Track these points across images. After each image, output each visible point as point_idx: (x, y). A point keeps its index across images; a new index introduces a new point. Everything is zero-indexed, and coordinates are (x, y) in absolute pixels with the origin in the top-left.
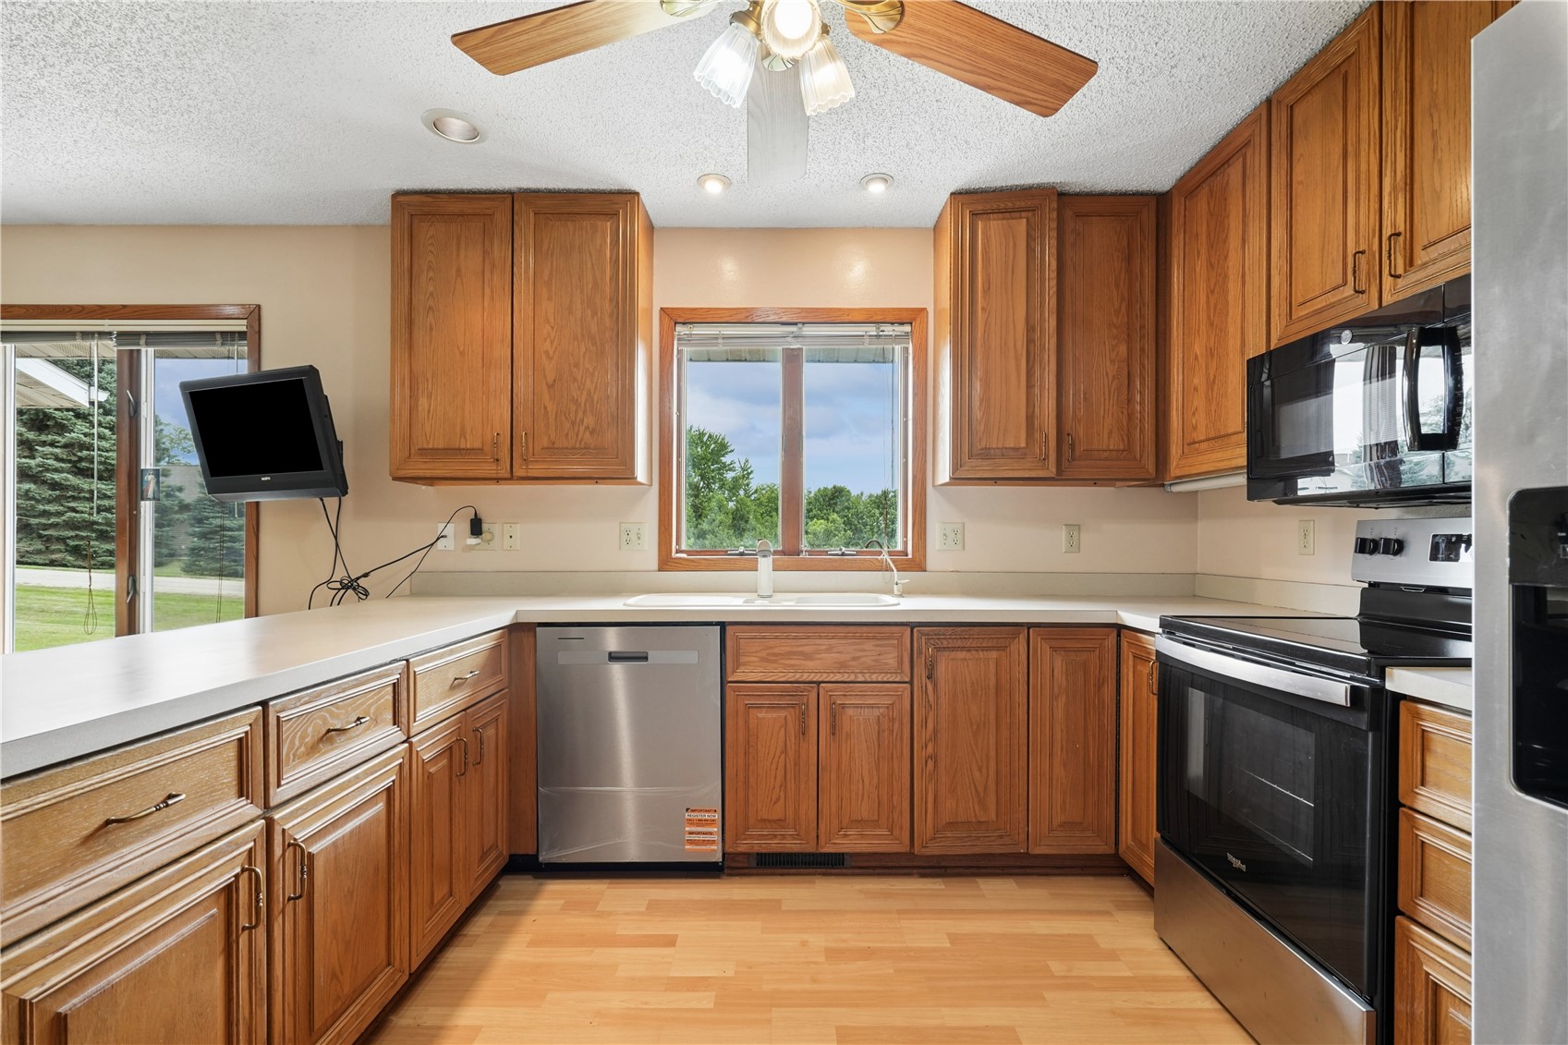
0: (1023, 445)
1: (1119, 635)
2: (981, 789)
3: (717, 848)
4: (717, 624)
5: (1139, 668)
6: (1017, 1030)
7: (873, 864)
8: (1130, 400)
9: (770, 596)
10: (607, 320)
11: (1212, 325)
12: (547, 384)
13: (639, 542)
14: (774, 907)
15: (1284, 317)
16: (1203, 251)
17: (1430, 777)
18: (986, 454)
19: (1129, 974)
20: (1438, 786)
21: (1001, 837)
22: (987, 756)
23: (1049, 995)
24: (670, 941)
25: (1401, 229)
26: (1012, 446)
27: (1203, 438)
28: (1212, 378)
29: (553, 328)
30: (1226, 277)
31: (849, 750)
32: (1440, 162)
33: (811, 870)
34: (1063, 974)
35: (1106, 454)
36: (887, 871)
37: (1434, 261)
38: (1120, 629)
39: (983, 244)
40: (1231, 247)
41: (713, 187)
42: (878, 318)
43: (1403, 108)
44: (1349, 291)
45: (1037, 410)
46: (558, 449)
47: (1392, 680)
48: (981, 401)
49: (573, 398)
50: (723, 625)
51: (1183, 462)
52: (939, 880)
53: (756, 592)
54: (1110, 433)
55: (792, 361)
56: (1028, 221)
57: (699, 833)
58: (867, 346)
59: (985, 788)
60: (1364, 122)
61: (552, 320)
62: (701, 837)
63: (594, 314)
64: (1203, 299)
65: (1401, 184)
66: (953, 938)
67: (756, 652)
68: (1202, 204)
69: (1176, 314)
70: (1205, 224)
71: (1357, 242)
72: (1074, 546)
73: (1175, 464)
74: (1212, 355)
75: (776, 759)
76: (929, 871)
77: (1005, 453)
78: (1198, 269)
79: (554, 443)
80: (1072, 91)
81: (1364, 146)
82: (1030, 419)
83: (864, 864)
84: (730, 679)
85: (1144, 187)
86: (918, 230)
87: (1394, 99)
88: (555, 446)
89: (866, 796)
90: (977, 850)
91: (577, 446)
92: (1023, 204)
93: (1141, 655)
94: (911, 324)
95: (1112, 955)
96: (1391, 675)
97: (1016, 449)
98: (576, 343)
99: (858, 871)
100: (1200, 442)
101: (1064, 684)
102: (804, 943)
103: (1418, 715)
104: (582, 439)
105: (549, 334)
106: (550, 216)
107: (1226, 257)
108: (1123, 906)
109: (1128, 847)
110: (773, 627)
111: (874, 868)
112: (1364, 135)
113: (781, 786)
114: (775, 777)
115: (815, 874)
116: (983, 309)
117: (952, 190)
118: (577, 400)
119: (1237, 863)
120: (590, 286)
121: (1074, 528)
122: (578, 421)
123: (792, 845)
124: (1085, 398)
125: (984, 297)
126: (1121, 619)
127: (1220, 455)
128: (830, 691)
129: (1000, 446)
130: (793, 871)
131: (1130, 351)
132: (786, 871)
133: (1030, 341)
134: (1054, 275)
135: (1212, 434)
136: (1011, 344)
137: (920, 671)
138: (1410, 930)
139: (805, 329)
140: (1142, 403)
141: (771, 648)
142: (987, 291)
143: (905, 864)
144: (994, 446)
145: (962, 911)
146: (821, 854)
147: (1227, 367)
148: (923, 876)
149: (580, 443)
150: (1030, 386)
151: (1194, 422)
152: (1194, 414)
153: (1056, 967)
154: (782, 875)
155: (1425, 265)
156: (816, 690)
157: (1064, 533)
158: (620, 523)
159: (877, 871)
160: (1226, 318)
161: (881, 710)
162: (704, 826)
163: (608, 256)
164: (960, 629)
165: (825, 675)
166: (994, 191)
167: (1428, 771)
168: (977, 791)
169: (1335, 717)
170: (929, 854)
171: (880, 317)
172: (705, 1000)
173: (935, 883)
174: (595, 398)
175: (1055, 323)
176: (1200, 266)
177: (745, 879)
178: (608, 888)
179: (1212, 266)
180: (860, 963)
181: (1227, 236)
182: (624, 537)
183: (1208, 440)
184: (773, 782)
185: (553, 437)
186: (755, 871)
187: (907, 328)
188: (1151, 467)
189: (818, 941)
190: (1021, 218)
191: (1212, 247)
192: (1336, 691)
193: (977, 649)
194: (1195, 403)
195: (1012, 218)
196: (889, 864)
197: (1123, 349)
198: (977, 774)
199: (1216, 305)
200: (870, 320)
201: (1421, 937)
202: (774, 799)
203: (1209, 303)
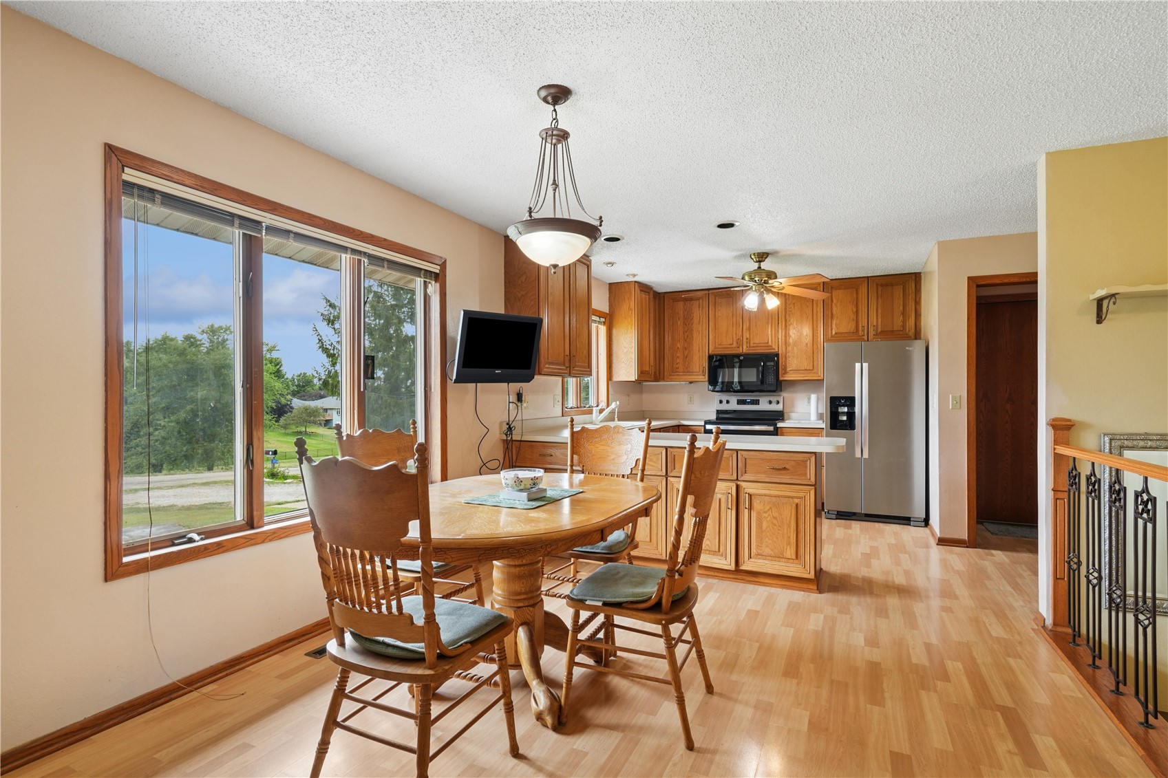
11: (686, 341)
15: (713, 346)
16: (681, 319)
25: (748, 338)
26: (647, 370)
27: (681, 371)
28: (685, 355)
30: (692, 330)
32: (757, 328)
37: (756, 347)
40: (694, 322)
43: (748, 313)
44: (734, 346)
60: (738, 311)
65: (748, 329)
68: (680, 305)
69: (667, 332)
71: (736, 337)
73: (666, 378)
74: (686, 349)
81: (738, 317)
94: (605, 318)
107: (692, 324)
112: (738, 314)
127: (689, 377)
135: (686, 371)
147: (693, 354)
151: (677, 367)
152: (677, 364)
155: (753, 347)
160: (692, 341)
176: (680, 322)
179: (685, 325)
181: (692, 319)
182: (555, 401)
183: (683, 372)
191: (686, 319)
194: (678, 361)
199: (688, 336)
203: (684, 335)
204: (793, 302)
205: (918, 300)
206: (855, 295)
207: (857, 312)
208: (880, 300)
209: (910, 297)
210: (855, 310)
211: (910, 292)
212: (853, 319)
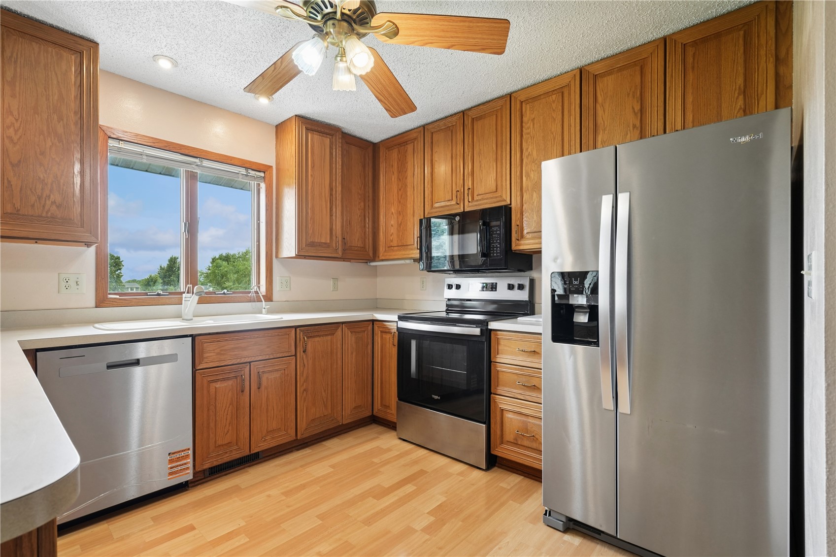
0: (328, 242)
1: (373, 324)
2: (325, 400)
3: (191, 471)
4: (191, 336)
5: (384, 336)
6: (381, 484)
7: (273, 453)
8: (365, 226)
9: (192, 320)
10: (73, 127)
11: (400, 202)
12: (11, 163)
13: (78, 287)
14: (237, 489)
15: (430, 205)
16: (396, 173)
17: (500, 352)
18: (312, 245)
19: (398, 453)
20: (502, 354)
21: (332, 420)
22: (328, 384)
23: (381, 470)
24: (192, 528)
25: (470, 187)
26: (324, 241)
27: (395, 245)
28: (400, 222)
29: (17, 120)
30: (406, 185)
31: (266, 396)
32: (482, 171)
33: (241, 467)
34: (380, 462)
35: (356, 248)
36: (281, 453)
37: (480, 200)
38: (373, 321)
39: (311, 145)
40: (409, 175)
41: (165, 64)
42: (247, 166)
43: (471, 150)
44: (453, 202)
45: (334, 226)
46: (23, 215)
47: (490, 326)
48: (311, 219)
49: (40, 178)
50: (193, 337)
51: (386, 254)
52: (307, 449)
53: (181, 317)
54: (358, 239)
55: (192, 177)
56: (330, 139)
57: (177, 466)
58: (240, 179)
59: (327, 399)
60: (458, 149)
61: (15, 113)
62: (179, 468)
63: (60, 119)
64: (396, 191)
65: (470, 173)
66: (332, 466)
67: (214, 350)
68: (395, 154)
69: (382, 194)
70: (396, 163)
71: (456, 188)
72: (335, 288)
73: (381, 254)
74: (400, 214)
75: (227, 409)
76: (300, 447)
77: (321, 245)
78: (393, 179)
79: (18, 210)
80: (405, 113)
81: (458, 157)
82: (331, 230)
83: (269, 454)
84: (198, 368)
85: (369, 139)
86: (268, 124)
87: (468, 146)
88: (20, 213)
89: (275, 417)
90: (324, 429)
91: (44, 214)
92: (328, 132)
93: (387, 331)
94: (264, 172)
95: (389, 450)
96: (490, 324)
97: (325, 243)
98: (42, 137)
99: (267, 458)
100: (394, 247)
101: (355, 347)
102: (269, 496)
103: (497, 335)
104: (49, 210)
105: (13, 124)
106: (12, 31)
107: (406, 178)
108: (380, 433)
109: (378, 410)
110: (224, 335)
111: (274, 454)
112: (458, 153)
113: (229, 424)
114: (227, 419)
115: (244, 468)
116: (311, 175)
117: (298, 113)
118: (43, 180)
119: (436, 397)
120: (56, 97)
121: (335, 279)
122: (44, 196)
123: (236, 455)
124: (349, 223)
125: (312, 170)
126: (375, 317)
127: (404, 252)
128: (257, 366)
129: (319, 241)
130: (232, 470)
131: (365, 205)
132: (228, 472)
133: (331, 195)
134: (340, 167)
135: (400, 244)
136: (323, 194)
137: (300, 349)
138: (495, 397)
139: (204, 162)
140: (369, 228)
141: (223, 346)
142: (313, 167)
143: (289, 447)
144: (316, 241)
145: (323, 458)
146: (252, 454)
147: (407, 220)
148: (298, 450)
149: (47, 213)
150: (331, 215)
151: (391, 239)
152: (391, 235)
153: (376, 460)
154: (226, 475)
155: (477, 200)
156: (249, 366)
157: (332, 282)
158: (59, 274)
159: (276, 455)
160: (406, 201)
161: (282, 371)
162: (181, 461)
163: (73, 80)
164: (317, 327)
165: (253, 358)
166: (314, 121)
167: (499, 350)
168: (324, 402)
169: (474, 339)
170: (304, 437)
171: (249, 165)
172: (243, 540)
173: (306, 450)
174: (62, 181)
175: (341, 189)
176: (394, 178)
177: (205, 485)
178: (108, 525)
179: (400, 180)
180: (302, 491)
181: (406, 170)
182: (63, 284)
183: (397, 246)
184: (225, 422)
185: (18, 205)
186: (209, 479)
187: (262, 174)
188: (371, 254)
189: (274, 492)
190: (327, 137)
191: (400, 172)
192: (477, 331)
193: (323, 336)
194: (392, 231)
195: (323, 136)
196: (281, 450)
197: (362, 204)
198: (323, 393)
199: (401, 195)
200: (243, 166)
201: (499, 398)
202: (226, 431)
203: (398, 193)
204: (533, 116)
205: (782, 54)
206: (638, 79)
207: (642, 110)
208: (690, 76)
209: (763, 52)
210: (637, 107)
211: (763, 41)
212: (634, 126)
